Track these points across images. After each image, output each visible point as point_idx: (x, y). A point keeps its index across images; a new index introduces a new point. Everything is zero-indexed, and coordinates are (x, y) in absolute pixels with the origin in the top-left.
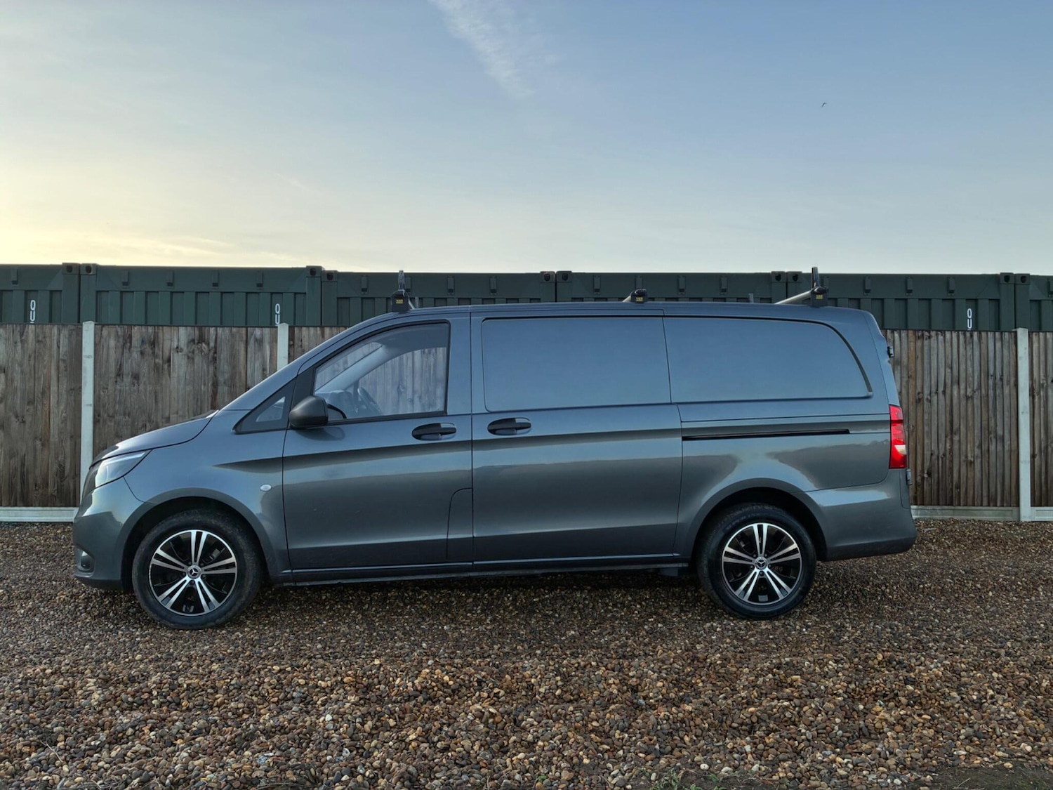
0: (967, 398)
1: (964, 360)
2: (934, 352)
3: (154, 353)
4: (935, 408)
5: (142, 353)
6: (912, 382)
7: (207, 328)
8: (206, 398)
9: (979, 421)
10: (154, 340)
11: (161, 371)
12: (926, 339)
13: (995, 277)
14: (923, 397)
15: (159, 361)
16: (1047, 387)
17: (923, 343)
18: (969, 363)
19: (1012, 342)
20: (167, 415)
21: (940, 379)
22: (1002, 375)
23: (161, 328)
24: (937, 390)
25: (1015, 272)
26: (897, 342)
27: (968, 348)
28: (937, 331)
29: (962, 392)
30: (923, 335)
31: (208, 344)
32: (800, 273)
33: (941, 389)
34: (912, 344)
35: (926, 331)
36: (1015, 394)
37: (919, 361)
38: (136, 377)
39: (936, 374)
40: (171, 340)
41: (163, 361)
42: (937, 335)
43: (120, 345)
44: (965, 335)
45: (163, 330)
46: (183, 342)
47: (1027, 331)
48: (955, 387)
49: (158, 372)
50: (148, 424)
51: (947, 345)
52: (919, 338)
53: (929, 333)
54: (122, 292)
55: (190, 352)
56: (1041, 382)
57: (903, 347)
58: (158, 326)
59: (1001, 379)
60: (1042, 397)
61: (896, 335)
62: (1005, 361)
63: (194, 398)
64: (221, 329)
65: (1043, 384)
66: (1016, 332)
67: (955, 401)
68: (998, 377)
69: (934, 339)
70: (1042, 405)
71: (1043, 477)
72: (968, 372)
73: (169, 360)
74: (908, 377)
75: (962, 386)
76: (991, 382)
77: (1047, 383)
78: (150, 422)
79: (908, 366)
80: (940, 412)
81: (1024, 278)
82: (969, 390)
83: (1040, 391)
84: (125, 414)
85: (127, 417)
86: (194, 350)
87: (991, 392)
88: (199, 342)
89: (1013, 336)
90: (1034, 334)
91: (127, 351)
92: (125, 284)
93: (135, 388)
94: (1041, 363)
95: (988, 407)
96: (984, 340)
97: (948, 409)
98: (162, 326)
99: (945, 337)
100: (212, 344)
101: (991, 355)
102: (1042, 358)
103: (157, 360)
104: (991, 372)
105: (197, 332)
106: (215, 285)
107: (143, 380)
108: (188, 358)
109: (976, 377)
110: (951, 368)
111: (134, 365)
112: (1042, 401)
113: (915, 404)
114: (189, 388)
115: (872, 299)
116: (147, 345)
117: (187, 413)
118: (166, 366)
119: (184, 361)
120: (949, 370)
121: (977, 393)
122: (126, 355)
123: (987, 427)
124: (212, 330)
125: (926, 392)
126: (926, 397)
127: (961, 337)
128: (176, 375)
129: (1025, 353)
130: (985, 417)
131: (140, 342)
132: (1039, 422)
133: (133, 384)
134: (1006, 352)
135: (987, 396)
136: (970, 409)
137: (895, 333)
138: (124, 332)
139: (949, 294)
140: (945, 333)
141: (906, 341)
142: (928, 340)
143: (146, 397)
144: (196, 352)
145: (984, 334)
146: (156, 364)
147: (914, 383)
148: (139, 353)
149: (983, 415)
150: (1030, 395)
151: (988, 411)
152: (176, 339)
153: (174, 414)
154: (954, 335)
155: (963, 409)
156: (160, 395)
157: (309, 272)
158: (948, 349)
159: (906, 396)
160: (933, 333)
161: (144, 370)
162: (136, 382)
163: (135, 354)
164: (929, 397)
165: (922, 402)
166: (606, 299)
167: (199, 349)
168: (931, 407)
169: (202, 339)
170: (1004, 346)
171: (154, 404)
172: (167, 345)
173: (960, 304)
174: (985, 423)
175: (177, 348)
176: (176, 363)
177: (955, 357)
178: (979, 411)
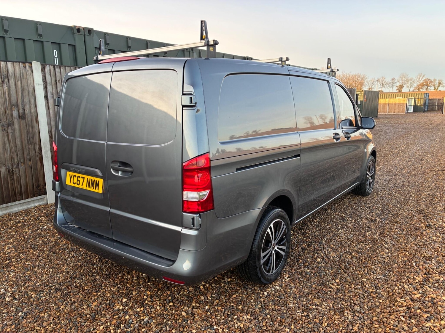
81: (90, 31)
139: (38, 37)
173: (47, 45)
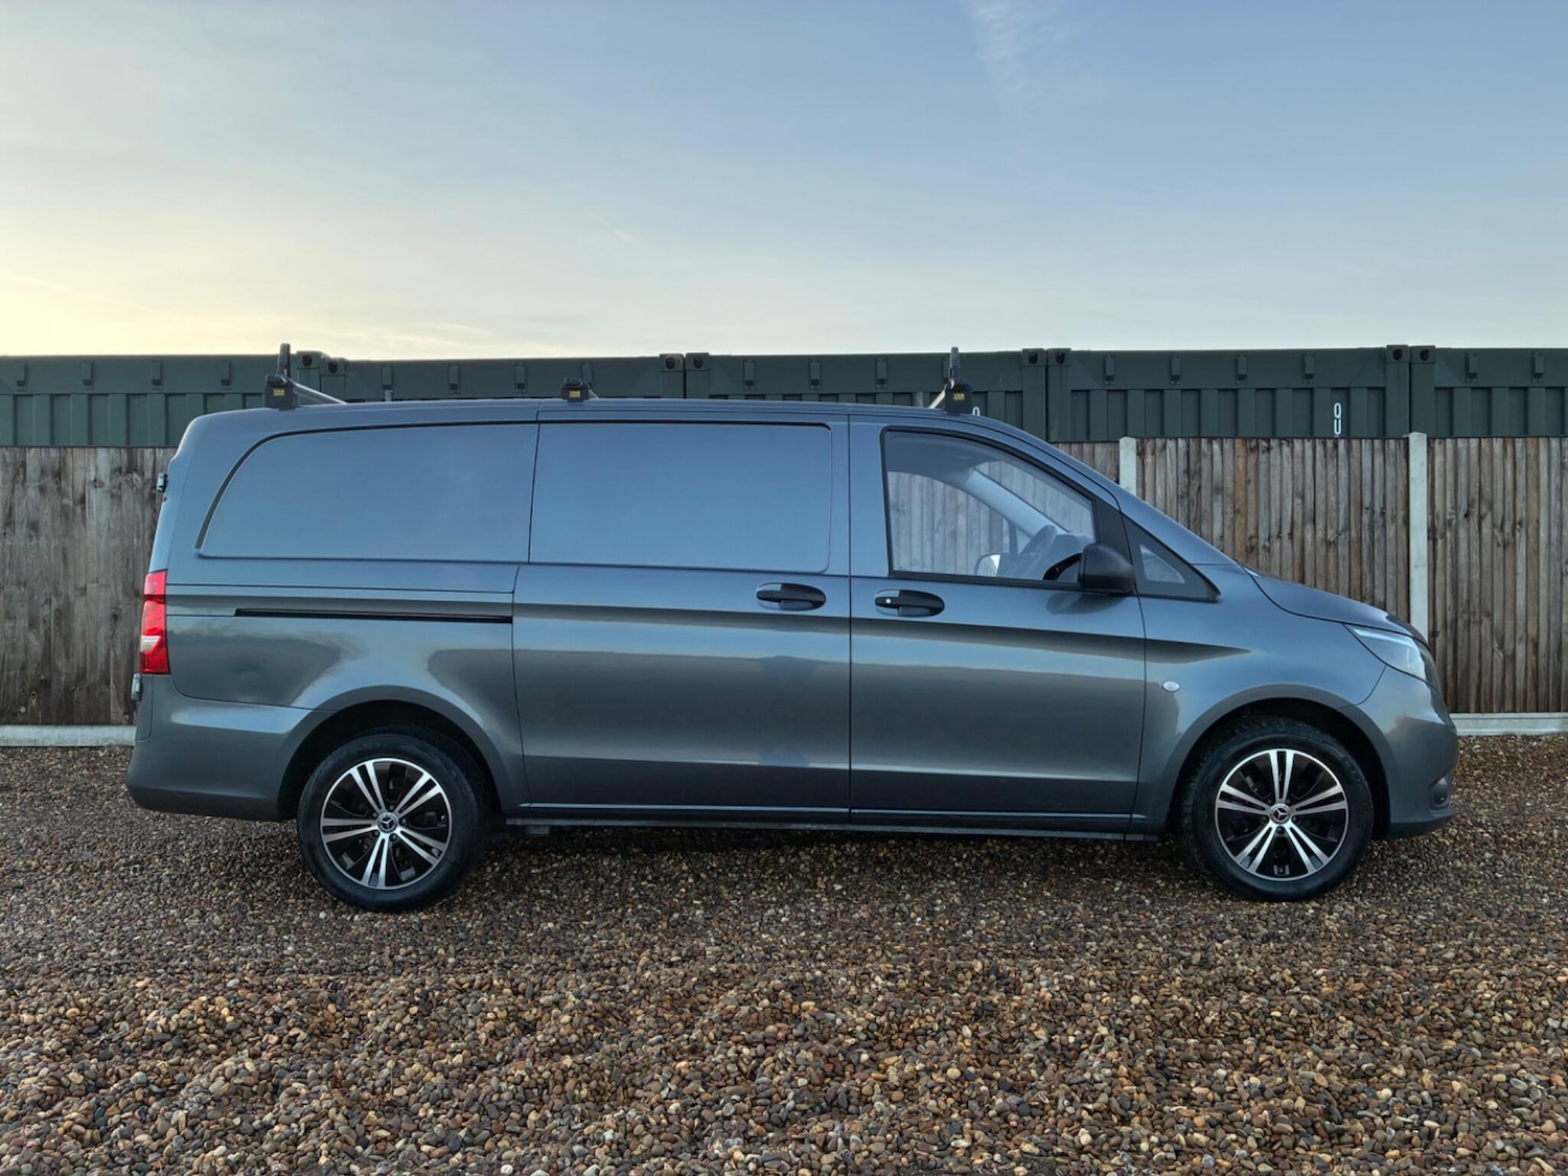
0: (1328, 544)
1: (1324, 483)
2: (1275, 473)
3: (59, 489)
4: (1276, 560)
5: (42, 489)
6: (1240, 519)
7: (139, 450)
8: (141, 557)
9: (1347, 579)
10: (59, 469)
11: (71, 516)
12: (1264, 452)
13: (1379, 351)
14: (1257, 544)
15: (68, 502)
16: (1457, 523)
17: (1258, 459)
18: (1331, 489)
19: (1401, 455)
20: (81, 584)
21: (1284, 514)
22: (1384, 508)
23: (69, 450)
24: (1280, 532)
25: (1411, 343)
26: (1217, 458)
27: (1329, 466)
28: (1281, 439)
29: (1320, 534)
30: (1257, 446)
31: (143, 475)
32: (1068, 351)
33: (1286, 531)
34: (1241, 461)
35: (1263, 439)
36: (1404, 536)
37: (1252, 486)
38: (34, 526)
39: (1278, 508)
40: (86, 469)
41: (74, 502)
42: (1280, 445)
43: (8, 477)
44: (1325, 444)
45: (72, 454)
46: (104, 472)
47: (1424, 437)
48: (1309, 527)
49: (67, 519)
50: (53, 599)
51: (1296, 460)
52: (1251, 450)
53: (1268, 442)
54: (16, 397)
55: (115, 487)
56: (1448, 517)
57: (1226, 465)
58: (65, 447)
59: (1383, 513)
60: (1448, 541)
61: (1216, 446)
62: (1389, 485)
63: (123, 559)
64: (162, 450)
65: (1450, 522)
66: (1407, 439)
67: (1309, 549)
68: (1378, 510)
69: (1275, 452)
70: (1449, 554)
71: (1449, 667)
72: (1329, 503)
73: (83, 501)
74: (1235, 512)
75: (1320, 524)
76: (1366, 519)
77: (1457, 518)
78: (56, 595)
79: (1233, 496)
80: (1284, 567)
81: (1425, 353)
82: (1331, 532)
83: (1445, 533)
84: (19, 584)
85: (23, 589)
86: (120, 484)
87: (1366, 535)
88: (128, 472)
89: (1402, 446)
90: (1437, 441)
91: (20, 485)
92: (20, 383)
93: (33, 543)
94: (1448, 487)
95: (1361, 557)
96: (1355, 453)
97: (1297, 561)
98: (72, 447)
99: (1292, 449)
100: (148, 475)
101: (1367, 476)
102: (1450, 479)
103: (65, 501)
104: (1367, 503)
105: (125, 456)
106: (157, 383)
107: (45, 530)
108: (113, 496)
109: (1342, 512)
110: (1303, 498)
111: (31, 507)
112: (1449, 547)
113: (1244, 553)
114: (115, 543)
115: (1182, 390)
116: (50, 477)
117: (112, 581)
118: (79, 509)
119: (107, 503)
120: (1300, 501)
121: (1343, 536)
122: (17, 493)
123: (1358, 591)
124: (148, 452)
125: (1263, 535)
126: (1261, 543)
127: (1319, 448)
128: (95, 524)
129: (1421, 472)
130: (1355, 574)
131: (38, 473)
132: (1443, 579)
133: (30, 537)
134: (1390, 470)
135: (1360, 539)
136: (1332, 562)
137: (1214, 442)
138: (15, 456)
139: (1305, 381)
140: (1293, 442)
141: (1232, 455)
142: (1266, 454)
143: (49, 558)
144: (125, 486)
145: (1355, 443)
146: (62, 506)
147: (1243, 521)
148: (37, 490)
149: (1353, 570)
150: (1428, 538)
151: (1361, 563)
152: (92, 468)
153: (93, 582)
154: (1308, 444)
155: (1320, 561)
156: (70, 555)
157: (300, 361)
158: (1298, 467)
159: (1230, 541)
160: (1274, 443)
161: (46, 515)
162: (33, 533)
163: (32, 492)
164: (1267, 544)
165: (1255, 551)
166: (763, 397)
167: (127, 481)
168: (1270, 558)
169: (132, 467)
170: (1387, 461)
171: (62, 569)
172: (79, 476)
173: (1321, 396)
174: (1355, 583)
175: (95, 480)
176: (94, 505)
177: (1309, 479)
178: (1347, 564)
